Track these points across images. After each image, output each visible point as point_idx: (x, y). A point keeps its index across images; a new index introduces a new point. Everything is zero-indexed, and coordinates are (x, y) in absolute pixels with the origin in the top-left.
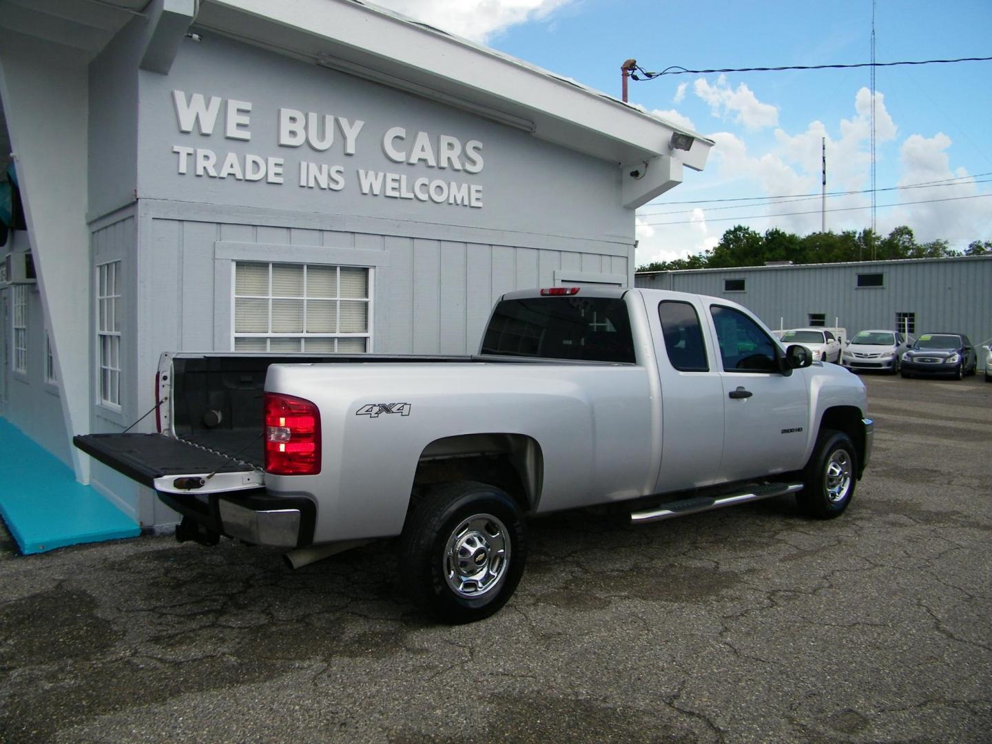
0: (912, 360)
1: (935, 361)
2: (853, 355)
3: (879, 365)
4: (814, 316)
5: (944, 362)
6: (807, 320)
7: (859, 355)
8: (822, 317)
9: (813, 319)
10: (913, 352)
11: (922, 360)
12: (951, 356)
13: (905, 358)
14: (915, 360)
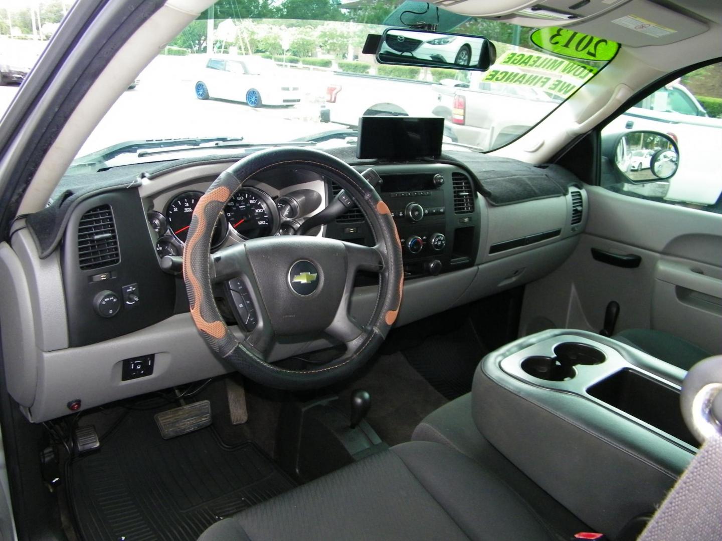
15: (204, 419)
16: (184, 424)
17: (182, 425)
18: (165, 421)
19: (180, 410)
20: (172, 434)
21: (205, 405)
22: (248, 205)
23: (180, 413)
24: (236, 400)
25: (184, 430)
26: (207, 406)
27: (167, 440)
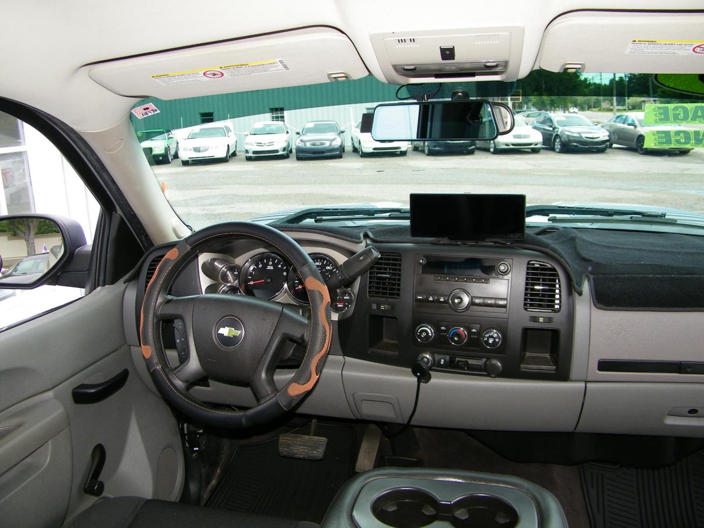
0: (305, 145)
1: (323, 144)
2: (254, 144)
3: (277, 151)
4: (203, 115)
5: (331, 144)
6: (199, 118)
7: (259, 144)
8: (211, 114)
9: (203, 116)
10: (304, 138)
11: (314, 145)
12: (334, 140)
13: (299, 143)
14: (308, 145)
15: (315, 452)
16: (297, 450)
17: (295, 450)
18: (283, 441)
19: (300, 437)
20: (285, 453)
21: (322, 442)
22: (323, 270)
23: (299, 440)
24: (367, 451)
25: (296, 454)
26: (322, 443)
27: (282, 457)
